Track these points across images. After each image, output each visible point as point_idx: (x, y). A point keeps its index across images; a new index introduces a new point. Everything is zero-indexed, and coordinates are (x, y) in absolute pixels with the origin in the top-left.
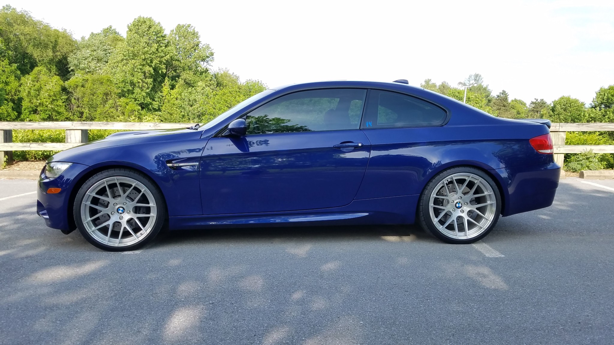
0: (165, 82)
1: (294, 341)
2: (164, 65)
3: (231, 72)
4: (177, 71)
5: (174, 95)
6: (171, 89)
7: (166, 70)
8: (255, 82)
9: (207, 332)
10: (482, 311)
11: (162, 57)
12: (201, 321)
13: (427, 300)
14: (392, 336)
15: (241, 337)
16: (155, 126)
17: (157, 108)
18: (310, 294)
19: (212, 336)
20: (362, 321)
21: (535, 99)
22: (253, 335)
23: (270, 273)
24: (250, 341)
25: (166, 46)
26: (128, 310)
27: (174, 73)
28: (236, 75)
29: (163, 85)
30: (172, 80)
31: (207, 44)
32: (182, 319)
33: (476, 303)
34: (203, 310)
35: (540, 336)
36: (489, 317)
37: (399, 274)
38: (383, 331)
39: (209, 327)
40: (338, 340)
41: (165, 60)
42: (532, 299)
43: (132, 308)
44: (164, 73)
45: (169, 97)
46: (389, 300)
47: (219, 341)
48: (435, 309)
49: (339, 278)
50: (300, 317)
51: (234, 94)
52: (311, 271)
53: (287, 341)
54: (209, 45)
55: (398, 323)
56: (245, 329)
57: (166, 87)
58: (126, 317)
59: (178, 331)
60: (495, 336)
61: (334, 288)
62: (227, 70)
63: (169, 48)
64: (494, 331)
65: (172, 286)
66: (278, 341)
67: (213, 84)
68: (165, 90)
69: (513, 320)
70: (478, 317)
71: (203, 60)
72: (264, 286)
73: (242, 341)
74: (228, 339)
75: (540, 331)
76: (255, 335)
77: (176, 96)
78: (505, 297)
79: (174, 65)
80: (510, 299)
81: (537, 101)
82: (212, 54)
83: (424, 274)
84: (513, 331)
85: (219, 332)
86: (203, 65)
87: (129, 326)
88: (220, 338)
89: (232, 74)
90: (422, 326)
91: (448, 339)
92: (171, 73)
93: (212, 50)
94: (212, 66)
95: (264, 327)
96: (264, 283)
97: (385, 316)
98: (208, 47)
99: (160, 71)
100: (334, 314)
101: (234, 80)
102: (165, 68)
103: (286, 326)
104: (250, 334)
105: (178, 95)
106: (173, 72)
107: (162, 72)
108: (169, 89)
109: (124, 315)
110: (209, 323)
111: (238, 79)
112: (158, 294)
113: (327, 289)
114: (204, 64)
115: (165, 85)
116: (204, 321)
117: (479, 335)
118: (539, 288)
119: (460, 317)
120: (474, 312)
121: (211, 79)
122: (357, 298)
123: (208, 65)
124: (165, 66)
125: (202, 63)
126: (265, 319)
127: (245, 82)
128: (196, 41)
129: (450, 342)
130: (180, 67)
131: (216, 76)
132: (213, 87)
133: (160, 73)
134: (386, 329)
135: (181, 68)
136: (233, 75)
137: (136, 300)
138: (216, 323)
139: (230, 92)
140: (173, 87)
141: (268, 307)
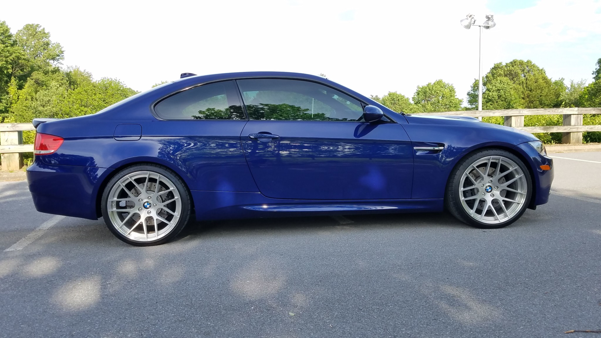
0: (12, 82)
1: (193, 302)
2: (10, 65)
3: (82, 70)
4: (25, 70)
5: (23, 95)
6: (18, 89)
7: (12, 70)
8: (111, 80)
9: (111, 305)
10: (340, 262)
11: (7, 57)
12: (103, 298)
13: (299, 259)
14: (274, 288)
15: (144, 305)
16: (13, 127)
17: (4, 110)
18: (200, 267)
19: (116, 308)
20: (248, 281)
21: (371, 95)
22: (155, 303)
23: (159, 254)
24: (153, 307)
25: (12, 45)
26: (27, 296)
27: (21, 73)
28: (87, 72)
29: (9, 85)
30: (20, 81)
31: (58, 43)
32: (84, 298)
33: (335, 257)
34: (102, 289)
35: (384, 275)
36: (346, 265)
37: (274, 243)
38: (266, 285)
39: (112, 302)
40: (230, 296)
41: (11, 60)
42: (376, 250)
43: (31, 294)
44: (10, 74)
45: (16, 97)
46: (268, 263)
47: (124, 311)
48: (305, 265)
49: (224, 252)
50: (195, 284)
51: (89, 93)
52: (198, 248)
53: (187, 303)
54: (59, 44)
55: (277, 278)
56: (146, 299)
57: (12, 87)
58: (28, 302)
59: (83, 308)
60: (351, 278)
61: (221, 260)
62: (77, 68)
63: (16, 48)
64: (350, 275)
65: (65, 273)
66: (178, 304)
67: (65, 84)
68: (12, 90)
69: (364, 266)
70: (337, 267)
71: (53, 59)
72: (156, 265)
73: (145, 308)
74: (132, 308)
75: (383, 271)
76: (157, 303)
77: (25, 96)
78: (357, 251)
79: (20, 64)
80: (360, 252)
81: (372, 97)
82: (62, 52)
83: (294, 241)
84: (365, 273)
85: (123, 304)
86: (54, 64)
87: (34, 308)
88: (125, 308)
89: (83, 72)
90: (296, 278)
91: (317, 284)
92: (19, 73)
93: (62, 48)
94: (63, 64)
95: (163, 296)
96: (155, 263)
97: (267, 274)
98: (58, 46)
99: (5, 72)
100: (224, 278)
101: (87, 78)
102: (11, 68)
103: (183, 292)
104: (152, 302)
105: (27, 95)
106: (19, 71)
107: (8, 72)
108: (16, 89)
109: (25, 301)
110: (111, 299)
111: (91, 77)
112: (53, 281)
113: (214, 261)
114: (54, 62)
115: (11, 85)
116: (106, 298)
117: (340, 279)
118: (381, 242)
119: (324, 268)
120: (334, 263)
121: (62, 78)
122: (242, 265)
123: (58, 64)
124: (12, 66)
125: (52, 61)
126: (163, 290)
127: (100, 80)
128: (45, 40)
129: (318, 286)
130: (27, 65)
131: (68, 75)
132: (65, 86)
133: (6, 73)
134: (269, 284)
135: (28, 67)
136: (85, 72)
137: (33, 288)
138: (117, 298)
139: (85, 90)
140: (20, 87)
141: (163, 281)
